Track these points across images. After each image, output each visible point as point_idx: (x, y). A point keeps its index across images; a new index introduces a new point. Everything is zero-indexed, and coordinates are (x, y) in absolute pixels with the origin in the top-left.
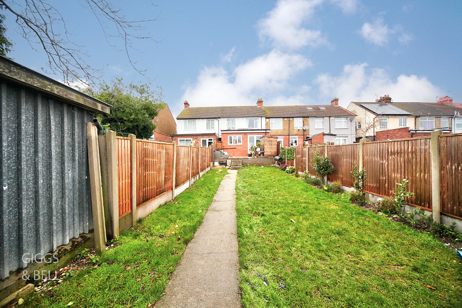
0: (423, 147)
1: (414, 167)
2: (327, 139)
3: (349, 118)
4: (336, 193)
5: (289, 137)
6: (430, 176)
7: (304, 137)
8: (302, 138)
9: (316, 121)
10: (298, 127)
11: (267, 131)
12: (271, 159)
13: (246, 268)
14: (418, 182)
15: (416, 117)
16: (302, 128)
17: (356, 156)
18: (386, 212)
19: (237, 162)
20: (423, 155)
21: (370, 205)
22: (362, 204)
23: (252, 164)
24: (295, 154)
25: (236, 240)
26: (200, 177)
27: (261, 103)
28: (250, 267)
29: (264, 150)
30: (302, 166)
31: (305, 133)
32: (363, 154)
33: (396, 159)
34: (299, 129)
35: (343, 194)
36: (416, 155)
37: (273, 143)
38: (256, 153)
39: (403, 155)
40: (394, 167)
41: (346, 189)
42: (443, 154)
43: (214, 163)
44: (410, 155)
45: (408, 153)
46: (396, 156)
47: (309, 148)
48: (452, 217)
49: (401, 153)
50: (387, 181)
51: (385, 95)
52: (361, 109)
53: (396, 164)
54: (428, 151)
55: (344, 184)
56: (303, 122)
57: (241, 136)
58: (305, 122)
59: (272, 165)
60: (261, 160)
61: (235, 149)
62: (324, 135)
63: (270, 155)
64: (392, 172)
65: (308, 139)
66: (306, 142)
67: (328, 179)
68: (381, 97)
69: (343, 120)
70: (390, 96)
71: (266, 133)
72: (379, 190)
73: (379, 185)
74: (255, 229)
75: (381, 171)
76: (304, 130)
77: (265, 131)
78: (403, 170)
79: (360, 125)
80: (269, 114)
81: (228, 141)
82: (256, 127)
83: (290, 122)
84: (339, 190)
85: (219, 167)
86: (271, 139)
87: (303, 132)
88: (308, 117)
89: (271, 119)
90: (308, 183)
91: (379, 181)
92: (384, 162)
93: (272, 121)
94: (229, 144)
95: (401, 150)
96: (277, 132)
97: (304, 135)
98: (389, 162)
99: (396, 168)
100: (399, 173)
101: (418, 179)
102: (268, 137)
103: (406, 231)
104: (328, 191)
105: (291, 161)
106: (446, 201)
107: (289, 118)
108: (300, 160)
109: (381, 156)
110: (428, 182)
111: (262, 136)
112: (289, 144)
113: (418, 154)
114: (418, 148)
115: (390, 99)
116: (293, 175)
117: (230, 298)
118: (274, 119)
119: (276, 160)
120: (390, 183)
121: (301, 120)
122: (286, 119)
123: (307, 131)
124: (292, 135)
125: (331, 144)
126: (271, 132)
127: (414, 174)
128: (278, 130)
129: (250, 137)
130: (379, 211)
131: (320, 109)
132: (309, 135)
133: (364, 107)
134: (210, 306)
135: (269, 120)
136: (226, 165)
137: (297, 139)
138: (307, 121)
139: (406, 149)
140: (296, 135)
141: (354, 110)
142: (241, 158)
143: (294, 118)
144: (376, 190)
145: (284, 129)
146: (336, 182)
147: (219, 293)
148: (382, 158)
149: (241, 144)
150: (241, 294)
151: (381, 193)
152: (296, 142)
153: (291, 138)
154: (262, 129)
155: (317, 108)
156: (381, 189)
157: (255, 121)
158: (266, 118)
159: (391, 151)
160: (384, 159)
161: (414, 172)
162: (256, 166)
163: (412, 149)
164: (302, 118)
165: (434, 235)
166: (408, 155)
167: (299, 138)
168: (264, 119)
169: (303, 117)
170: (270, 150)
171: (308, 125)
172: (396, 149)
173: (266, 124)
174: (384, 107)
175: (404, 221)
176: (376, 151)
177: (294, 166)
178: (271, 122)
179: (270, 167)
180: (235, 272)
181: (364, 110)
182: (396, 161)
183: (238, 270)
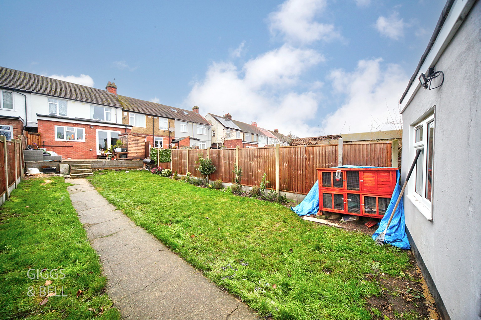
0: (272, 153)
1: (268, 165)
2: (192, 143)
3: (207, 127)
4: (219, 189)
5: (154, 138)
6: (275, 170)
7: (169, 139)
8: (167, 140)
9: (181, 124)
10: (164, 128)
11: (128, 127)
12: (137, 161)
13: (209, 269)
14: (270, 174)
15: (244, 132)
16: (168, 130)
17: (233, 158)
18: (255, 196)
19: (83, 167)
20: (272, 157)
21: (244, 193)
22: (240, 194)
23: (108, 169)
24: (171, 156)
25: (172, 254)
26: (9, 195)
27: (114, 89)
28: (212, 267)
29: (127, 151)
30: (181, 169)
31: (171, 135)
32: (238, 157)
33: (258, 160)
34: (164, 129)
35: (224, 189)
36: (269, 158)
37: (140, 143)
38: (114, 154)
39: (262, 157)
40: (258, 165)
41: (226, 185)
42: (280, 157)
43: (26, 170)
44: (266, 158)
45: (265, 156)
46: (259, 158)
47: (189, 150)
48: (283, 191)
49: (261, 156)
50: (253, 175)
51: (229, 114)
52: (215, 120)
53: (258, 163)
54: (274, 156)
55: (224, 181)
56: (169, 123)
57: (84, 129)
58: (171, 124)
59: (140, 169)
60: (123, 163)
61: (71, 148)
62: (190, 139)
63: (135, 158)
64: (256, 169)
65: (173, 141)
66: (173, 144)
67: (210, 179)
68: (226, 114)
69: (203, 127)
70: (231, 115)
71: (126, 129)
72: (249, 182)
73: (249, 178)
74: (183, 236)
75: (250, 169)
76: (170, 132)
77: (125, 127)
78: (262, 167)
79: (214, 133)
80: (127, 106)
81: (54, 134)
82: (107, 119)
83: (155, 121)
84: (220, 187)
85: (42, 176)
86: (138, 138)
87: (168, 133)
88: (174, 119)
89: (130, 113)
90: (192, 184)
91: (248, 176)
92: (252, 162)
93: (132, 116)
94: (56, 139)
95: (261, 155)
96: (139, 130)
97: (169, 137)
98: (255, 162)
99: (258, 166)
100: (260, 169)
101: (270, 173)
102: (133, 136)
103: (269, 204)
104: (212, 188)
105: (166, 164)
106: (281, 183)
107: (154, 116)
108: (178, 163)
109: (250, 158)
110: (274, 174)
111: (120, 133)
112: (154, 145)
113: (270, 157)
114: (270, 153)
115: (231, 117)
116: (171, 178)
117: (220, 299)
118: (134, 114)
119: (145, 162)
120: (255, 176)
121: (166, 121)
122: (150, 117)
123: (172, 133)
124: (157, 136)
125: (196, 148)
126: (133, 130)
127: (268, 169)
128: (139, 128)
129: (99, 132)
130: (251, 196)
131: (184, 114)
132: (174, 137)
133: (217, 119)
134: (210, 317)
135: (128, 114)
136: (59, 173)
137: (162, 141)
138: (173, 123)
139: (264, 154)
140: (161, 136)
141: (210, 121)
142: (89, 162)
143: (160, 118)
144: (247, 182)
145: (147, 128)
146: (219, 179)
147: (206, 303)
148: (250, 160)
149: (84, 140)
150: (225, 289)
151: (250, 184)
152: (161, 143)
153: (156, 139)
154: (118, 123)
155: (181, 112)
156: (250, 181)
157: (105, 112)
158: (123, 110)
159: (256, 155)
160: (252, 160)
161: (268, 168)
162: (116, 171)
163: (267, 154)
164: (167, 119)
165: (279, 203)
166: (265, 158)
167: (164, 139)
168: (120, 111)
169: (169, 118)
170: (135, 150)
171: (174, 127)
172: (258, 155)
173: (123, 119)
174: (227, 121)
175: (265, 199)
176: (247, 155)
177: (170, 168)
178: (130, 116)
179: (138, 171)
180: (202, 279)
181: (217, 122)
182: (258, 162)
183: (203, 276)
